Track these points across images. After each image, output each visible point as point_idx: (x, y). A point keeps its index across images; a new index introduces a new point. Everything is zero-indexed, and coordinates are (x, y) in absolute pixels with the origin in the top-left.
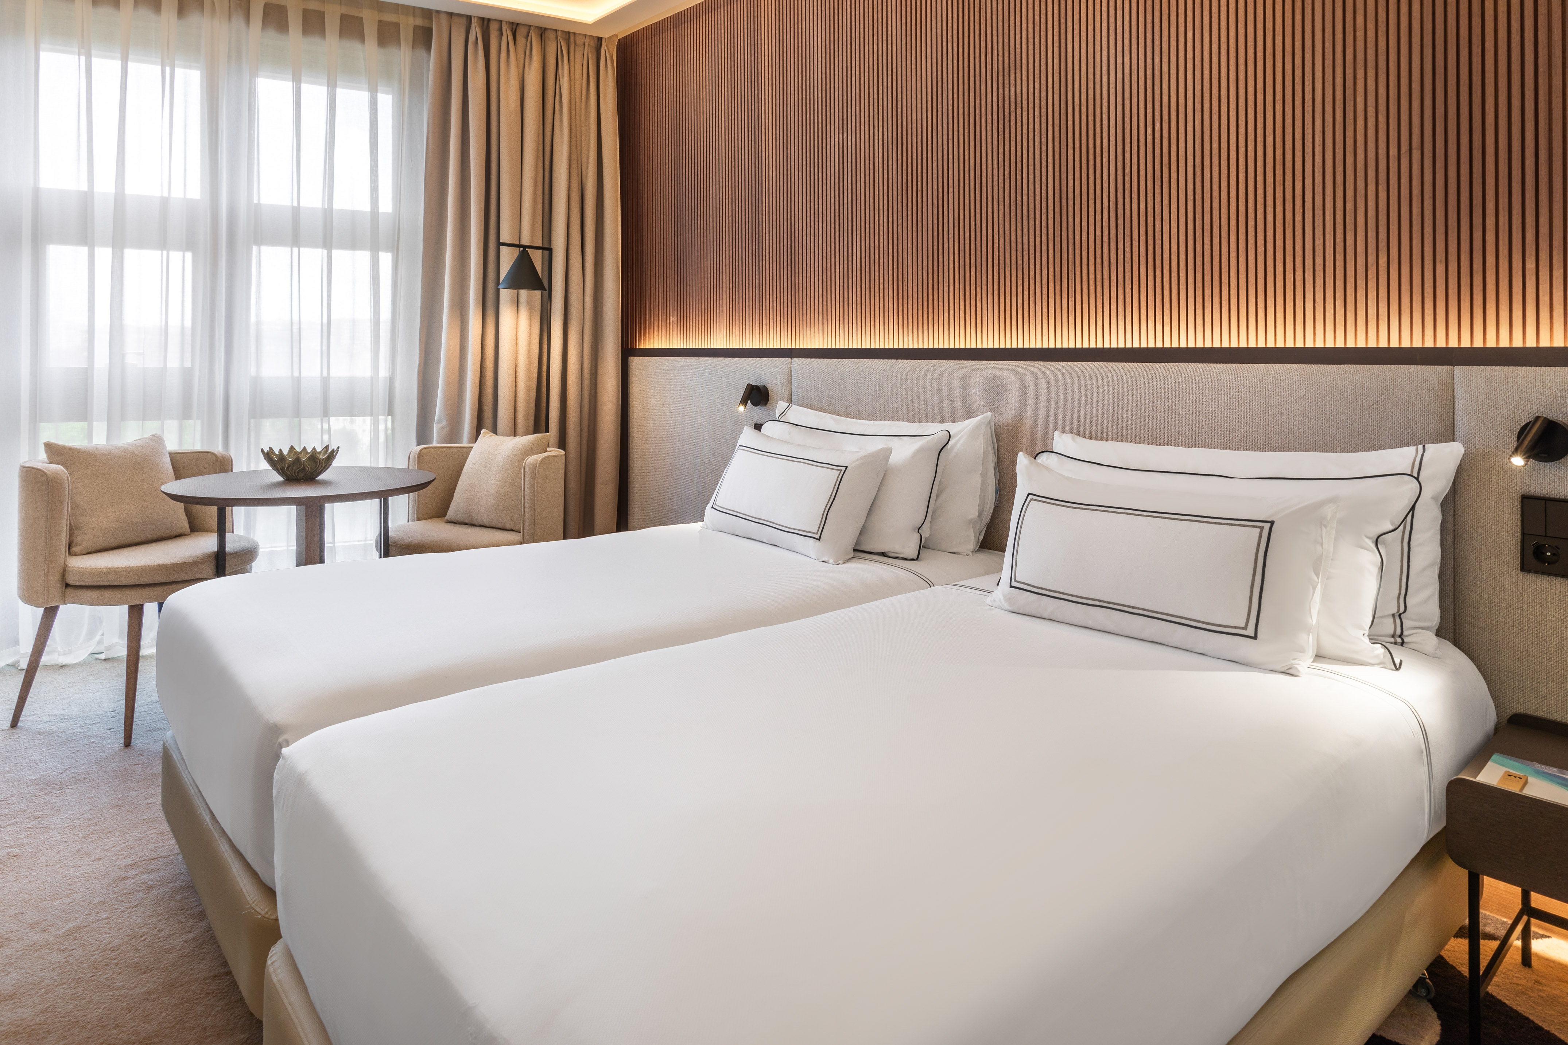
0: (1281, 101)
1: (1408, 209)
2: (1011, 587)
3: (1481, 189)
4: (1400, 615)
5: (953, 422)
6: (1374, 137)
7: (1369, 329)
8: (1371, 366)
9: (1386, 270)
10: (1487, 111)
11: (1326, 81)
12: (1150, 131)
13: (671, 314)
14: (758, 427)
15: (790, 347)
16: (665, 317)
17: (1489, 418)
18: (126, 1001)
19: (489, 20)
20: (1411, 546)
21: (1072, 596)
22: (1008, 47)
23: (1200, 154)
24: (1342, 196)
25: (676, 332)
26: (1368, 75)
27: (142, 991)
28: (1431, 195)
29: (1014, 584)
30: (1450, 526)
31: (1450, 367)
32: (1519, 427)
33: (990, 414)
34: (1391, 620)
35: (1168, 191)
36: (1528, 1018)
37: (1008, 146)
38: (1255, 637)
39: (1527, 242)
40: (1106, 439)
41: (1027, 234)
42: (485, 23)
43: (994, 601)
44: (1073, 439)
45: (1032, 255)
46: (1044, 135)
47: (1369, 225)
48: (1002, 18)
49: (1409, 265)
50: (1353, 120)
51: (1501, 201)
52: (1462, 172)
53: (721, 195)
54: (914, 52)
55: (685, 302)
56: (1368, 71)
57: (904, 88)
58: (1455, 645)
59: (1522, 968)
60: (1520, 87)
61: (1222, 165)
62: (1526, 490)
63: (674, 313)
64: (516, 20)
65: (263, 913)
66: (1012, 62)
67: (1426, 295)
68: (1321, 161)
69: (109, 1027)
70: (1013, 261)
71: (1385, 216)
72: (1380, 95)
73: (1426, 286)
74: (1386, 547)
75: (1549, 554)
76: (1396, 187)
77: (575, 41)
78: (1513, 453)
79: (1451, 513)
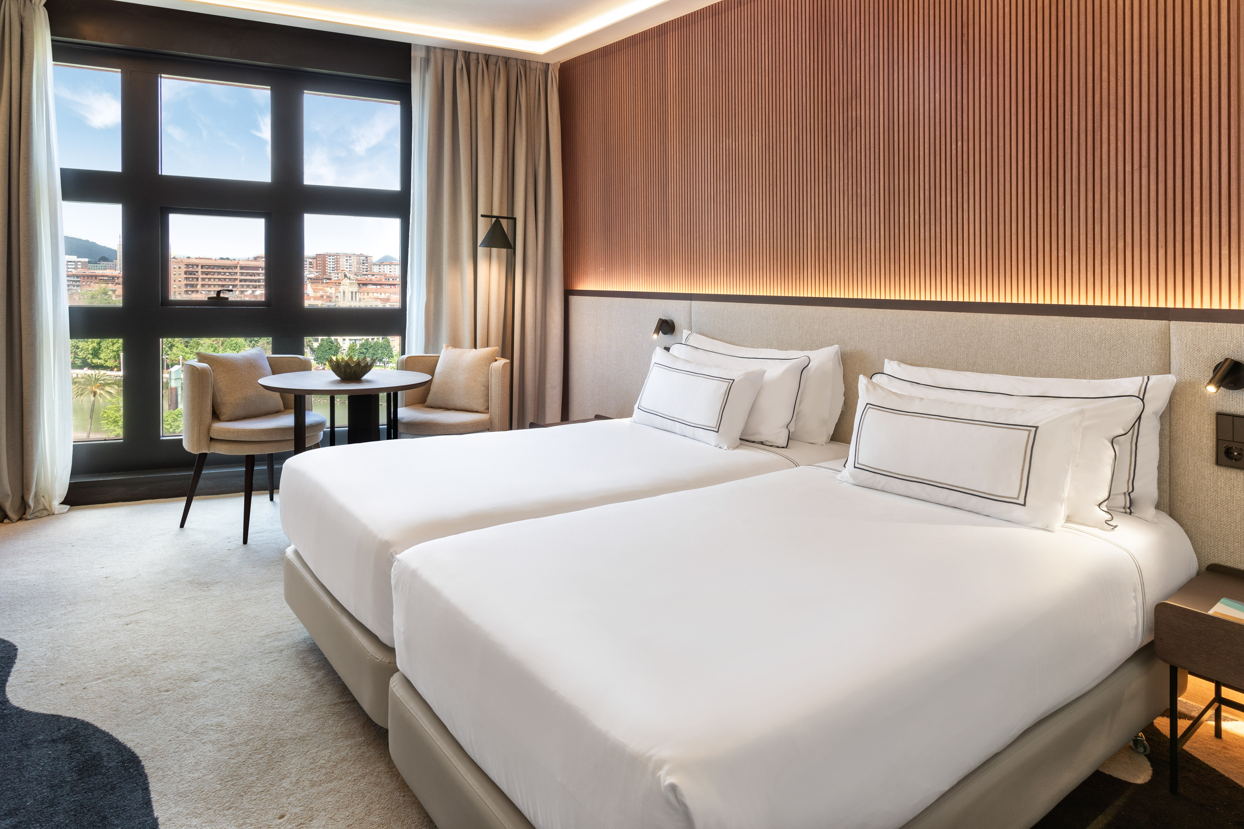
0: (1049, 129)
1: (1139, 209)
2: (855, 467)
3: (1190, 197)
4: (1129, 494)
5: (811, 350)
6: (1115, 157)
7: (1111, 293)
8: (1112, 319)
9: (1123, 251)
10: (1195, 142)
11: (1081, 116)
12: (954, 147)
13: (600, 266)
14: (667, 349)
15: (690, 292)
16: (596, 267)
17: (1194, 358)
18: (284, 715)
19: (469, 53)
20: (1138, 446)
21: (898, 474)
22: (850, 82)
23: (990, 164)
24: (1092, 198)
25: (604, 279)
26: (1111, 114)
27: (293, 710)
28: (1155, 200)
29: (857, 465)
30: (1167, 433)
31: (1167, 322)
32: (1215, 365)
33: (837, 346)
34: (1123, 496)
35: (967, 190)
36: (1214, 769)
37: (851, 153)
38: (1024, 505)
39: (1223, 235)
40: (922, 366)
41: (864, 217)
42: (467, 55)
43: (843, 477)
44: (899, 365)
45: (868, 232)
46: (877, 147)
47: (1111, 220)
48: (846, 61)
49: (1139, 248)
50: (1099, 145)
51: (1204, 206)
52: (1177, 184)
53: (638, 180)
54: (781, 83)
55: (611, 257)
56: (1111, 111)
57: (774, 109)
58: (1170, 516)
59: (1215, 739)
60: (1218, 126)
61: (1006, 173)
62: (1220, 409)
63: (602, 265)
64: (488, 53)
65: (380, 659)
66: (854, 94)
67: (1151, 270)
68: (1077, 173)
69: (278, 730)
70: (855, 236)
71: (1123, 214)
72: (1119, 128)
73: (1151, 263)
74: (1119, 447)
75: (1236, 454)
76: (1130, 193)
77: (530, 66)
78: (1208, 384)
79: (1168, 424)
